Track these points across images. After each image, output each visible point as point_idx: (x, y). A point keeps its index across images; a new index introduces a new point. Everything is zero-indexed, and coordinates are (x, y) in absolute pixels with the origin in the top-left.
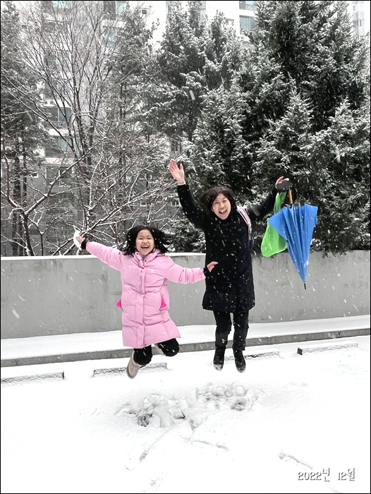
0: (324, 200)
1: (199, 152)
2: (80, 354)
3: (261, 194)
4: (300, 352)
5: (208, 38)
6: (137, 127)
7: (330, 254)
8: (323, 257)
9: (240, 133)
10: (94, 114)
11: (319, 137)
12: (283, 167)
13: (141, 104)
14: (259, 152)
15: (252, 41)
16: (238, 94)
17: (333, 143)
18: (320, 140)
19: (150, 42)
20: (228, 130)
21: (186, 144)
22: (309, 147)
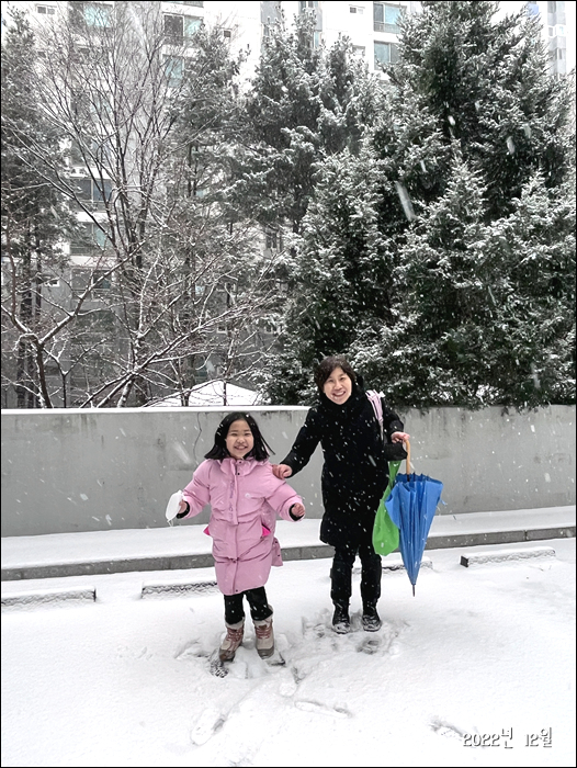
0: (504, 326)
1: (310, 251)
2: (122, 562)
3: (407, 316)
4: (465, 562)
5: (324, 75)
6: (214, 210)
7: (512, 410)
8: (502, 415)
9: (374, 222)
10: (147, 189)
11: (497, 228)
12: (440, 275)
13: (221, 176)
14: (404, 251)
15: (394, 81)
16: (372, 161)
17: (518, 239)
18: (498, 233)
19: (235, 79)
20: (355, 216)
21: (290, 237)
22: (481, 244)
